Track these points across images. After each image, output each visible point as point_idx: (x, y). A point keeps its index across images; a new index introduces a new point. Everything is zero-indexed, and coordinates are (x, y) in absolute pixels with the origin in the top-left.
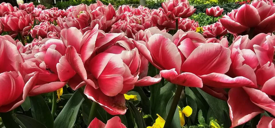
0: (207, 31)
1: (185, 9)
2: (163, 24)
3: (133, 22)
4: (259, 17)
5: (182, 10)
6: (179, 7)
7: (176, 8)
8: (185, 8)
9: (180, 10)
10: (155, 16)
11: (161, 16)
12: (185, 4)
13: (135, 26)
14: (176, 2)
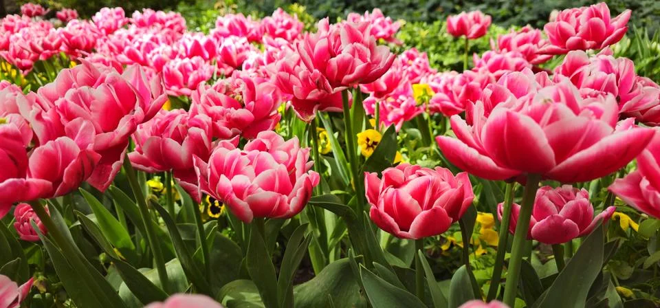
0: (441, 95)
1: (360, 66)
2: (310, 97)
3: (218, 103)
4: (550, 153)
5: (350, 68)
6: (342, 60)
7: (334, 61)
8: (358, 61)
9: (345, 67)
10: (285, 75)
11: (301, 75)
12: (359, 51)
13: (223, 114)
14: (335, 41)
